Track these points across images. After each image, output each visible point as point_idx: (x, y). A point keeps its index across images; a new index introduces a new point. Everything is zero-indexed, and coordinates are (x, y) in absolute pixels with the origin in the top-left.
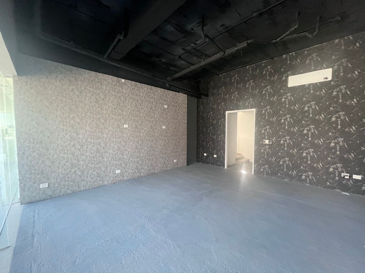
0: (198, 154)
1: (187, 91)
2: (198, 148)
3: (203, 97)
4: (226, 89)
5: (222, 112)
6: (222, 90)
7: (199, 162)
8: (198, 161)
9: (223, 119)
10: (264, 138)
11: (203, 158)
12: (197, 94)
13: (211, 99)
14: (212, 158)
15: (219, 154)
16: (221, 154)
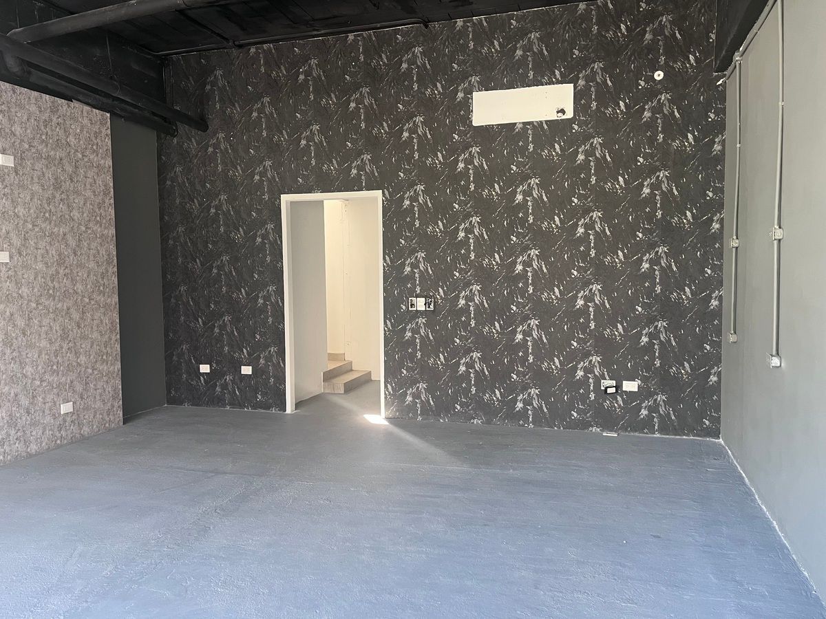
0: (172, 370)
1: (108, 96)
2: (170, 346)
3: (183, 128)
4: (276, 110)
5: (266, 197)
6: (260, 111)
7: (181, 403)
8: (173, 401)
9: (270, 226)
10: (412, 293)
11: (194, 383)
12: (154, 114)
13: (219, 142)
14: (233, 381)
15: (262, 361)
16: (268, 359)
